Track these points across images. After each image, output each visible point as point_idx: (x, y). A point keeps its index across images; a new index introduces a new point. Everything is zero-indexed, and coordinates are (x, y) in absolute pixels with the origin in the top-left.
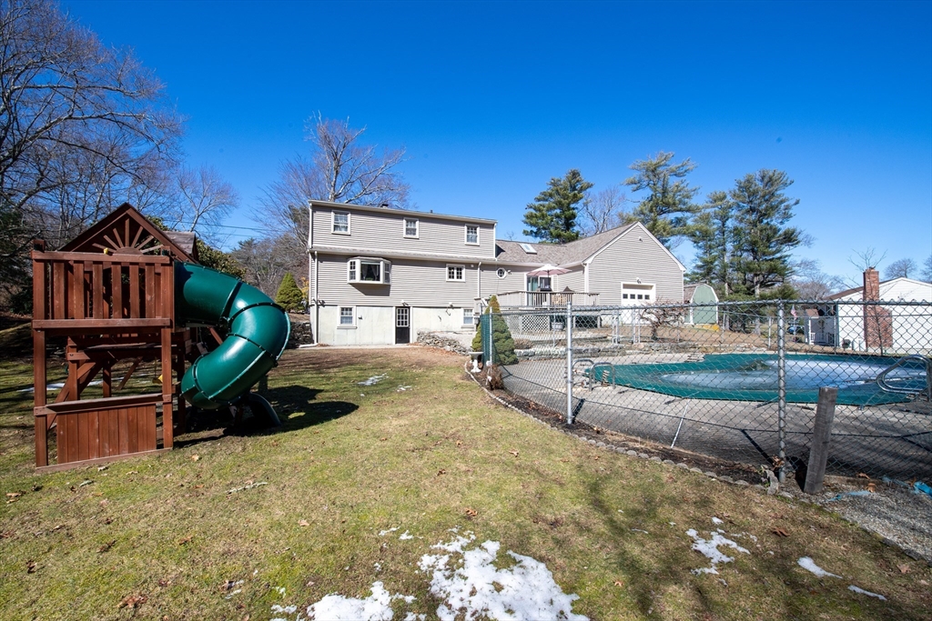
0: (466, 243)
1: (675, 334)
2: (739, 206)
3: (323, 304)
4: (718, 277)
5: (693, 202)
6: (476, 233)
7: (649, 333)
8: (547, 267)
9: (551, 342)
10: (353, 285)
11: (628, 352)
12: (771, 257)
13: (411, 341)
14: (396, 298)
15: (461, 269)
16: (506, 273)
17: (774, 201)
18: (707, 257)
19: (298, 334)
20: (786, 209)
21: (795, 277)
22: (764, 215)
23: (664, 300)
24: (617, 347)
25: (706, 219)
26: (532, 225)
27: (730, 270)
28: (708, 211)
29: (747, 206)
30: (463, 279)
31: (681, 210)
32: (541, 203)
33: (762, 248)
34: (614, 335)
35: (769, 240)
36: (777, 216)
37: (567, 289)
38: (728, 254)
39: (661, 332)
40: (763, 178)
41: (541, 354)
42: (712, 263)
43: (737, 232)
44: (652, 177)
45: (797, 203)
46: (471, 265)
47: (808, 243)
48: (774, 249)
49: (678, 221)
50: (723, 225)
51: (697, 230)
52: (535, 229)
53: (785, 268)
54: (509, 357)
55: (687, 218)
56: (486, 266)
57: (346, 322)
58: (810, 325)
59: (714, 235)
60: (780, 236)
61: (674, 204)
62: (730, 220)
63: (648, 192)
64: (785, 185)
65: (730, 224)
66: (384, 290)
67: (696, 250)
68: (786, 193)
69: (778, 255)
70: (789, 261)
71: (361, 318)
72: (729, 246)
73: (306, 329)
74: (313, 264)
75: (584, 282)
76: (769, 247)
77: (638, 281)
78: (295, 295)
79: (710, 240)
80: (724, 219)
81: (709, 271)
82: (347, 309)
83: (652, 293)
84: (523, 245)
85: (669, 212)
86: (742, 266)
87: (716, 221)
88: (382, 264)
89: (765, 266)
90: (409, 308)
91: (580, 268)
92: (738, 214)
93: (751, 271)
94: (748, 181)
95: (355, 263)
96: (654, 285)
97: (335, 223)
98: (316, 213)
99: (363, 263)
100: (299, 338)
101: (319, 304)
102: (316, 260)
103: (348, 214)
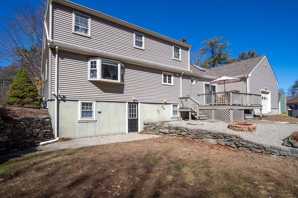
0: (173, 58)
3: (64, 99)
6: (179, 52)
10: (94, 82)
13: (139, 130)
14: (129, 95)
15: (171, 77)
19: (37, 130)
30: (172, 84)
46: (177, 74)
57: (87, 116)
66: (119, 89)
71: (100, 112)
73: (46, 123)
74: (54, 60)
77: (266, 89)
78: (30, 91)
82: (87, 104)
83: (269, 97)
88: (119, 65)
90: (137, 103)
91: (245, 79)
95: (95, 62)
96: (270, 91)
97: (76, 24)
98: (57, 10)
99: (103, 63)
100: (38, 134)
101: (60, 99)
102: (57, 55)
103: (89, 18)
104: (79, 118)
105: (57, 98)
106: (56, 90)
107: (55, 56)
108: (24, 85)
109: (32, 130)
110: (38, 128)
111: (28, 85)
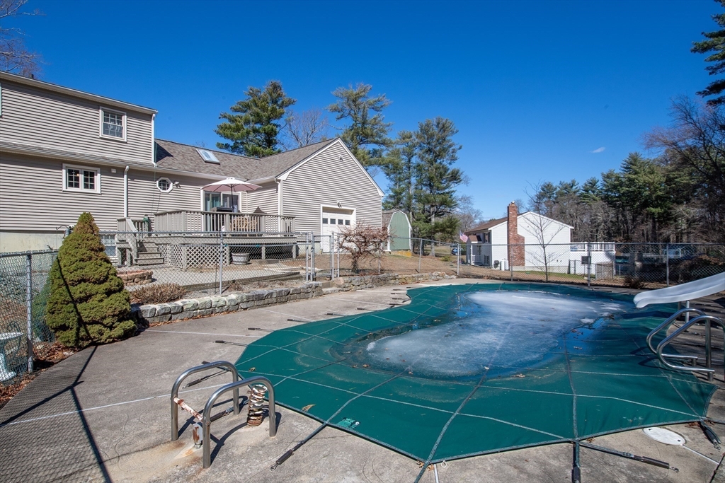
0: (101, 135)
1: (377, 264)
2: (420, 146)
4: (405, 207)
5: (387, 137)
6: (120, 122)
7: (348, 264)
8: (231, 181)
9: (216, 285)
11: (324, 290)
12: (442, 192)
16: (171, 184)
17: (445, 145)
18: (397, 188)
20: (453, 152)
21: (458, 210)
22: (438, 156)
23: (365, 226)
24: (310, 287)
25: (396, 153)
26: (226, 137)
27: (414, 201)
28: (398, 147)
29: (426, 147)
30: (97, 190)
31: (376, 143)
32: (239, 114)
33: (436, 184)
34: (309, 269)
35: (441, 176)
36: (447, 157)
37: (258, 210)
38: (413, 187)
39: (363, 263)
40: (438, 124)
41: (196, 307)
42: (401, 194)
43: (419, 168)
44: (353, 107)
45: (460, 148)
46: (112, 170)
47: (467, 183)
48: (445, 185)
49: (375, 152)
50: (409, 161)
51: (390, 162)
52: (231, 143)
53: (451, 202)
54: (111, 328)
55: (382, 150)
56: (137, 173)
58: (472, 248)
59: (402, 169)
60: (449, 174)
61: (372, 135)
62: (414, 157)
63: (350, 121)
64: (453, 133)
65: (415, 160)
67: (389, 181)
68: (452, 139)
69: (447, 190)
70: (454, 196)
72: (413, 180)
75: (277, 202)
76: (441, 183)
77: (339, 205)
79: (400, 173)
80: (410, 156)
81: (399, 201)
83: (353, 218)
84: (201, 152)
85: (367, 142)
86: (422, 198)
87: (404, 157)
89: (439, 199)
91: (272, 185)
92: (421, 152)
93: (429, 202)
94: (427, 125)
96: (355, 209)
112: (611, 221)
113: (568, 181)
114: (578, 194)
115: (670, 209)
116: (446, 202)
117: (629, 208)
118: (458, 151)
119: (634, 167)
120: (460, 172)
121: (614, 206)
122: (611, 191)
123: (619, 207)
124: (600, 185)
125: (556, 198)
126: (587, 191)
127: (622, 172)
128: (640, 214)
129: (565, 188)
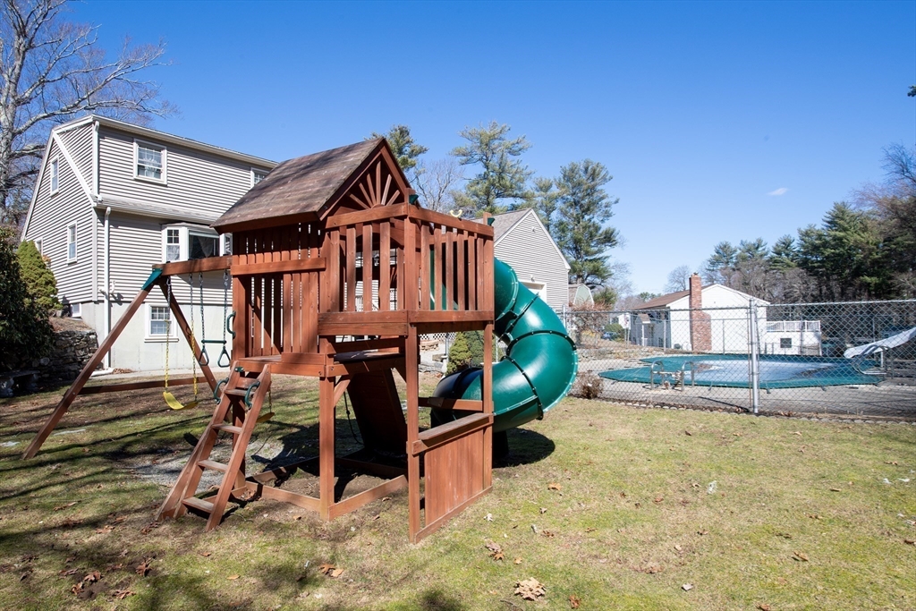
2: (563, 198)
3: (119, 300)
12: (592, 258)
17: (596, 196)
20: (606, 207)
21: (613, 281)
22: (587, 210)
29: (571, 199)
31: (515, 196)
33: (585, 247)
35: (591, 236)
36: (599, 213)
40: (586, 169)
44: (486, 152)
45: (617, 202)
47: (622, 245)
48: (596, 248)
50: (550, 218)
53: (604, 271)
57: (160, 331)
58: (643, 330)
60: (601, 235)
61: (511, 188)
62: (555, 212)
63: (479, 169)
64: (604, 179)
65: (556, 216)
68: (606, 189)
69: (597, 256)
70: (607, 263)
73: (91, 342)
74: (101, 230)
76: (591, 246)
77: (532, 280)
82: (161, 309)
89: (588, 267)
92: (564, 206)
94: (572, 170)
95: (177, 232)
97: (139, 162)
98: (106, 140)
99: (191, 234)
100: (83, 359)
101: (112, 299)
102: (107, 222)
103: (163, 149)
104: (147, 334)
105: (108, 298)
106: (106, 284)
107: (104, 224)
108: (36, 272)
109: (74, 352)
110: (82, 349)
111: (43, 273)
112: (812, 295)
113: (752, 240)
114: (766, 258)
115: (890, 278)
116: (598, 270)
117: (835, 277)
118: (613, 206)
119: (841, 222)
120: (616, 232)
121: (816, 274)
122: (811, 254)
123: (822, 275)
124: (796, 245)
125: (735, 264)
126: (779, 253)
127: (825, 228)
128: (851, 285)
129: (749, 251)
